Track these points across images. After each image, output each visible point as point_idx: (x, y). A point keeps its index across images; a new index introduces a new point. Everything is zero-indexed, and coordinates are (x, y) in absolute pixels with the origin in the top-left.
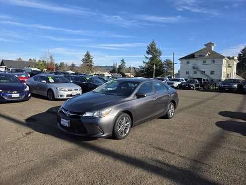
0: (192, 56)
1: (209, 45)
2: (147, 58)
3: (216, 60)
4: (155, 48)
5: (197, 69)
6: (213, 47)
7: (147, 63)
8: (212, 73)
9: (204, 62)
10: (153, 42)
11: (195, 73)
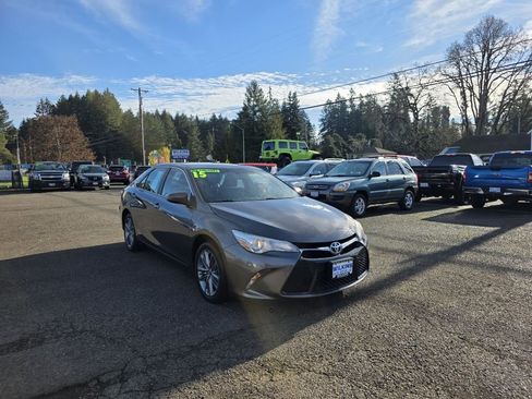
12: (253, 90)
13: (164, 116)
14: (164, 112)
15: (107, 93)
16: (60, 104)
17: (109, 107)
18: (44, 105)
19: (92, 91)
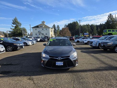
0: (37, 27)
1: (43, 22)
2: (13, 26)
3: (47, 29)
4: (17, 21)
5: (40, 32)
6: (45, 23)
7: (13, 29)
8: (46, 34)
9: (43, 29)
10: (16, 18)
11: (39, 34)
12: (110, 16)
13: (88, 25)
14: (88, 24)
15: (76, 22)
16: (68, 25)
17: (76, 24)
18: (66, 25)
19: (74, 22)
